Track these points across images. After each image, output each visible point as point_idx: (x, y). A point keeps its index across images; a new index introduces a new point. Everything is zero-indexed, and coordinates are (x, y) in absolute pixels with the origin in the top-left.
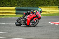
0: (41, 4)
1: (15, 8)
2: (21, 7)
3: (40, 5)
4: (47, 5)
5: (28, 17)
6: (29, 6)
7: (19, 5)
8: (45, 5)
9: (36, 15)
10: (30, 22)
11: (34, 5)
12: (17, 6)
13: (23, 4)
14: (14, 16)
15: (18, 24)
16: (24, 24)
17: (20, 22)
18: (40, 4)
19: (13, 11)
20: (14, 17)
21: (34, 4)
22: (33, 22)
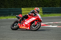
4: (30, 6)
6: (12, 8)
7: (1, 7)
11: (17, 6)
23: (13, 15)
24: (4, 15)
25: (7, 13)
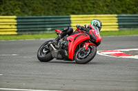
0: (76, 10)
1: (16, 19)
2: (29, 15)
3: (74, 11)
4: (89, 11)
5: (70, 41)
7: (24, 12)
8: (86, 10)
9: (91, 36)
10: (75, 52)
11: (60, 11)
12: (19, 13)
13: (33, 10)
14: (12, 37)
15: (43, 56)
16: (60, 56)
17: (49, 51)
18: (73, 9)
19: (10, 25)
20: (13, 39)
21: (59, 9)
22: (82, 53)
23: (52, 30)
24: (31, 31)
25: (38, 26)
